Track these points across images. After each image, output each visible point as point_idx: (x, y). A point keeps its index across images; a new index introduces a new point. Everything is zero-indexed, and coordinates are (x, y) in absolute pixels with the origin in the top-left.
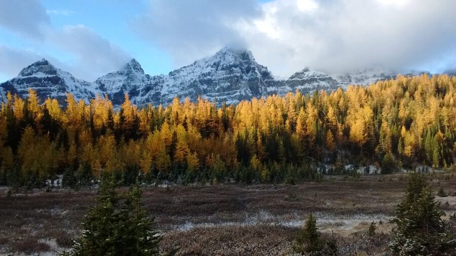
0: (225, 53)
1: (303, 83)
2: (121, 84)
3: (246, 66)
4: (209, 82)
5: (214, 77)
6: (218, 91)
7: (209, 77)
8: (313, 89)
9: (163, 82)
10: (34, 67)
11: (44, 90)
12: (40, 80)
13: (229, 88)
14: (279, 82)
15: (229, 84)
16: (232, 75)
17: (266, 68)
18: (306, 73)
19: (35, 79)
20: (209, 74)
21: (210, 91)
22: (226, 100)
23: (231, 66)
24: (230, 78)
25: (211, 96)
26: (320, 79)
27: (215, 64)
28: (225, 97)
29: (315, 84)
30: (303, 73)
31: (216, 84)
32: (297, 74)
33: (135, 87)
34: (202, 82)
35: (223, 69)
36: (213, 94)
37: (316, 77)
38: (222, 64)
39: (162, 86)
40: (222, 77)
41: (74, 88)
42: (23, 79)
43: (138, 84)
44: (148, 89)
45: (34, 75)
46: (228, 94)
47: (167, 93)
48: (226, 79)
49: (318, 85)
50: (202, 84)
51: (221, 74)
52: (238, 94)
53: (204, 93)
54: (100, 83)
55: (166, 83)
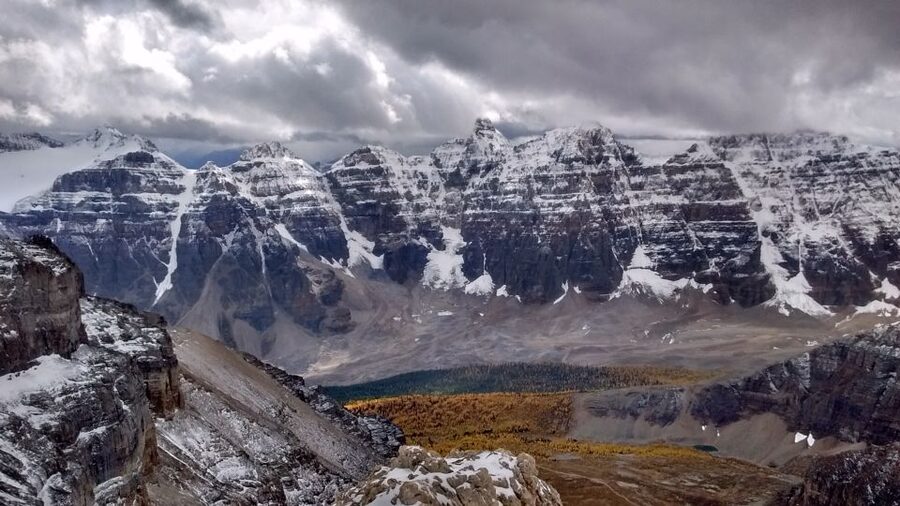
0: (570, 137)
1: (683, 170)
2: (457, 160)
3: (596, 154)
4: (545, 180)
5: (551, 173)
6: (554, 192)
7: (545, 173)
8: (696, 180)
9: (505, 162)
10: (356, 155)
11: (367, 184)
12: (362, 172)
13: (566, 190)
14: (649, 168)
15: (567, 184)
16: (571, 173)
17: (633, 149)
18: (692, 155)
19: (358, 171)
20: (546, 168)
21: (545, 192)
22: (560, 205)
23: (571, 160)
24: (568, 175)
25: (544, 198)
26: (708, 166)
27: (555, 153)
28: (560, 201)
29: (700, 173)
30: (686, 155)
31: (553, 183)
32: (678, 157)
33: (476, 162)
34: (538, 178)
35: (563, 162)
36: (548, 196)
37: (703, 163)
38: (563, 153)
39: (501, 170)
40: (561, 173)
41: (401, 175)
42: (347, 171)
43: (479, 158)
44: (489, 168)
45: (356, 167)
46: (565, 197)
47: (505, 180)
48: (565, 176)
49: (703, 176)
50: (537, 182)
51: (560, 169)
52: (575, 199)
53: (538, 193)
54: (435, 157)
55: (508, 163)
